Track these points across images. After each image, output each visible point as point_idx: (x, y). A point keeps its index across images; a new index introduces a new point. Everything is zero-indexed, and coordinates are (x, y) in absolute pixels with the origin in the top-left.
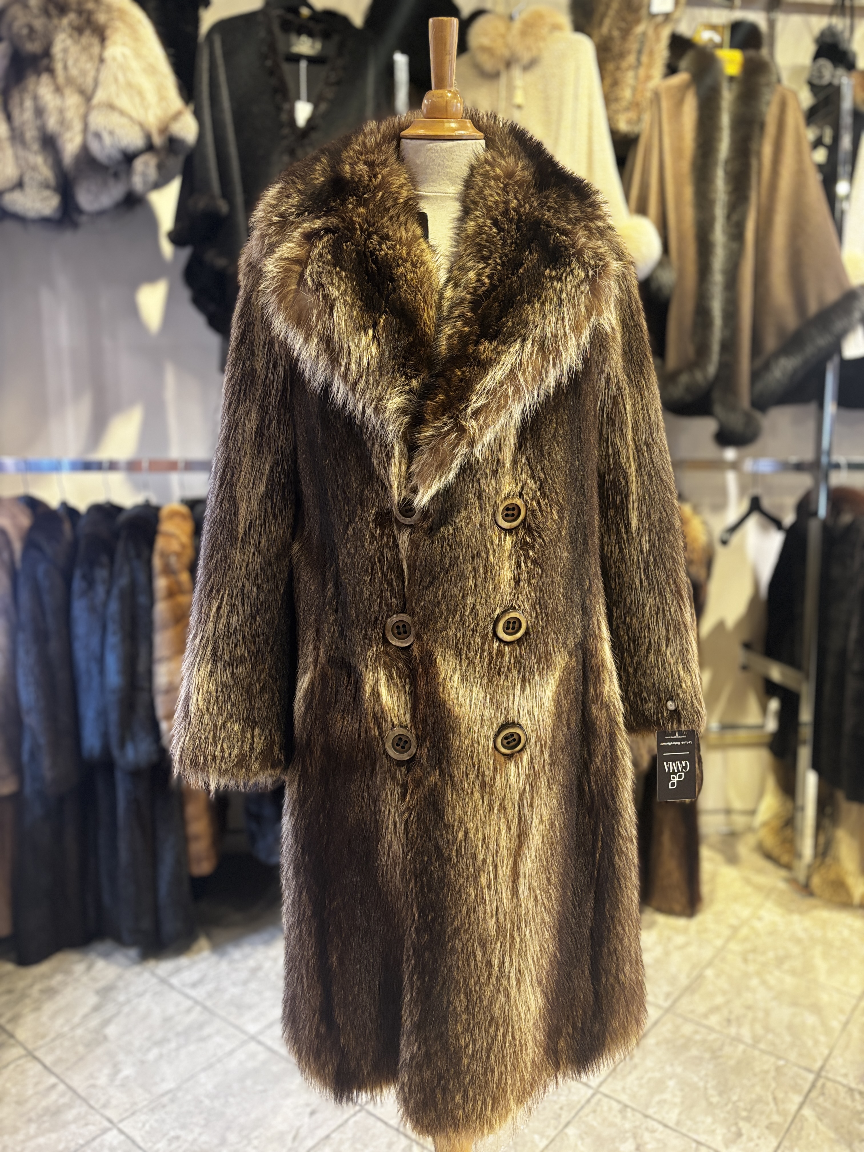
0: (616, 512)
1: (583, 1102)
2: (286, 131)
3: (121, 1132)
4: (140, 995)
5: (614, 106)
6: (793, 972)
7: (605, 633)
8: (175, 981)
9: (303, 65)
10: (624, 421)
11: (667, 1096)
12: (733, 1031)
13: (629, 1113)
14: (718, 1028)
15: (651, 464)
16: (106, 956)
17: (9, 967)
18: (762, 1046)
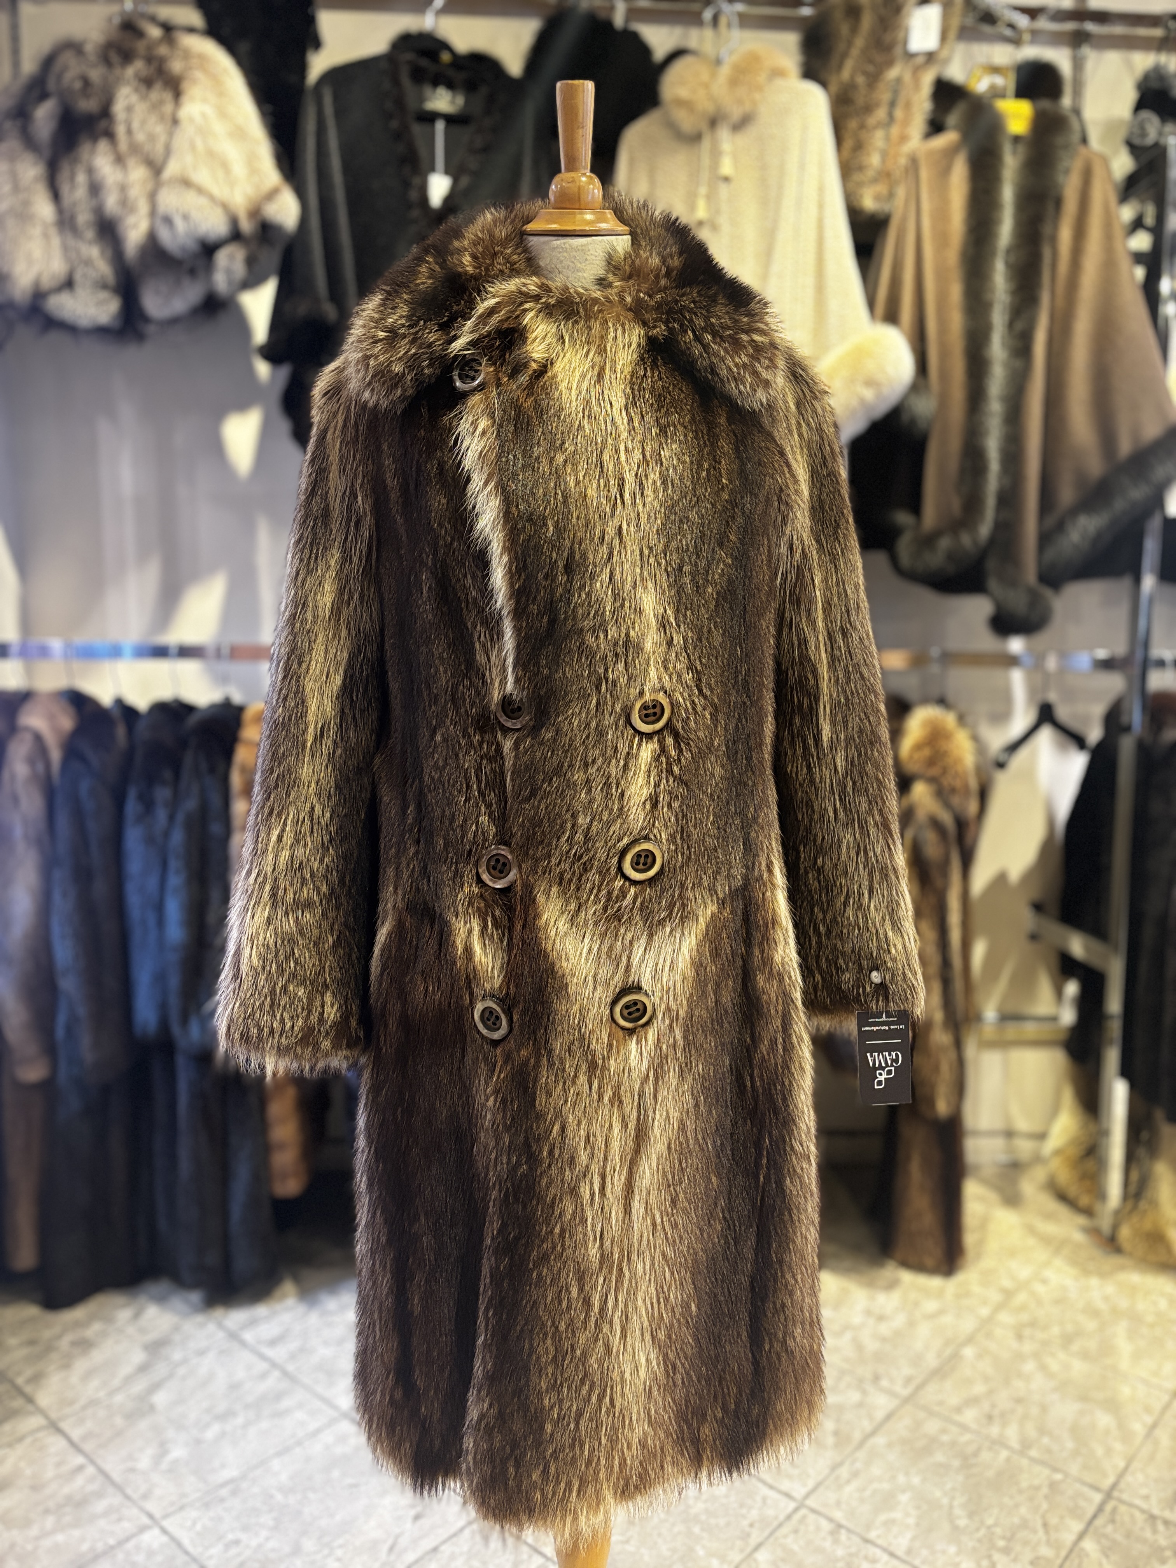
0: (802, 718)
1: (782, 1517)
2: (415, 213)
3: (164, 1531)
4: (201, 1353)
5: (856, 177)
6: (1085, 1355)
7: (780, 878)
8: (248, 1336)
9: (440, 126)
10: (812, 601)
11: (897, 1515)
12: (995, 1430)
13: (843, 1535)
14: (974, 1426)
15: (848, 655)
16: (161, 1300)
17: (31, 1310)
18: (1034, 1453)
